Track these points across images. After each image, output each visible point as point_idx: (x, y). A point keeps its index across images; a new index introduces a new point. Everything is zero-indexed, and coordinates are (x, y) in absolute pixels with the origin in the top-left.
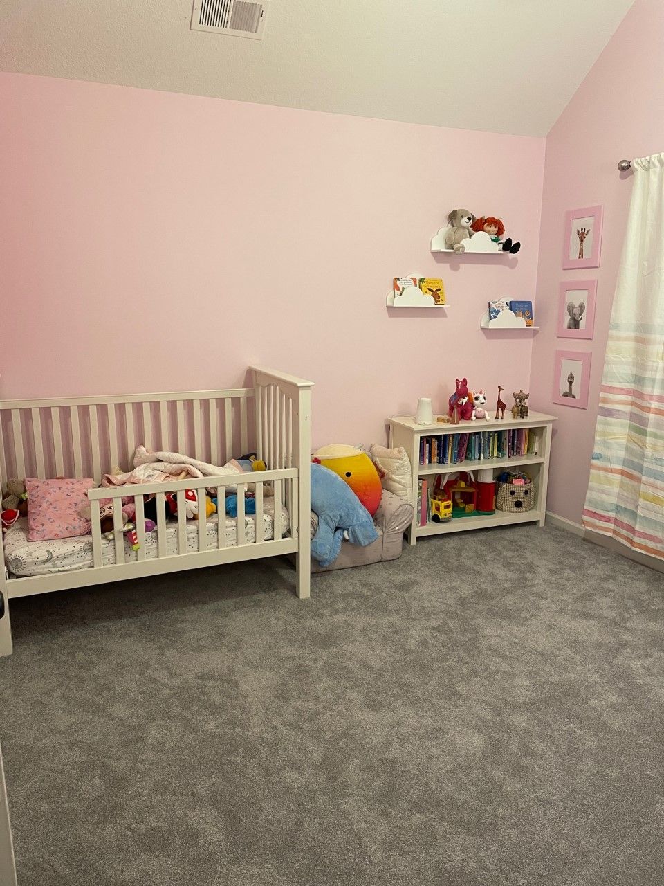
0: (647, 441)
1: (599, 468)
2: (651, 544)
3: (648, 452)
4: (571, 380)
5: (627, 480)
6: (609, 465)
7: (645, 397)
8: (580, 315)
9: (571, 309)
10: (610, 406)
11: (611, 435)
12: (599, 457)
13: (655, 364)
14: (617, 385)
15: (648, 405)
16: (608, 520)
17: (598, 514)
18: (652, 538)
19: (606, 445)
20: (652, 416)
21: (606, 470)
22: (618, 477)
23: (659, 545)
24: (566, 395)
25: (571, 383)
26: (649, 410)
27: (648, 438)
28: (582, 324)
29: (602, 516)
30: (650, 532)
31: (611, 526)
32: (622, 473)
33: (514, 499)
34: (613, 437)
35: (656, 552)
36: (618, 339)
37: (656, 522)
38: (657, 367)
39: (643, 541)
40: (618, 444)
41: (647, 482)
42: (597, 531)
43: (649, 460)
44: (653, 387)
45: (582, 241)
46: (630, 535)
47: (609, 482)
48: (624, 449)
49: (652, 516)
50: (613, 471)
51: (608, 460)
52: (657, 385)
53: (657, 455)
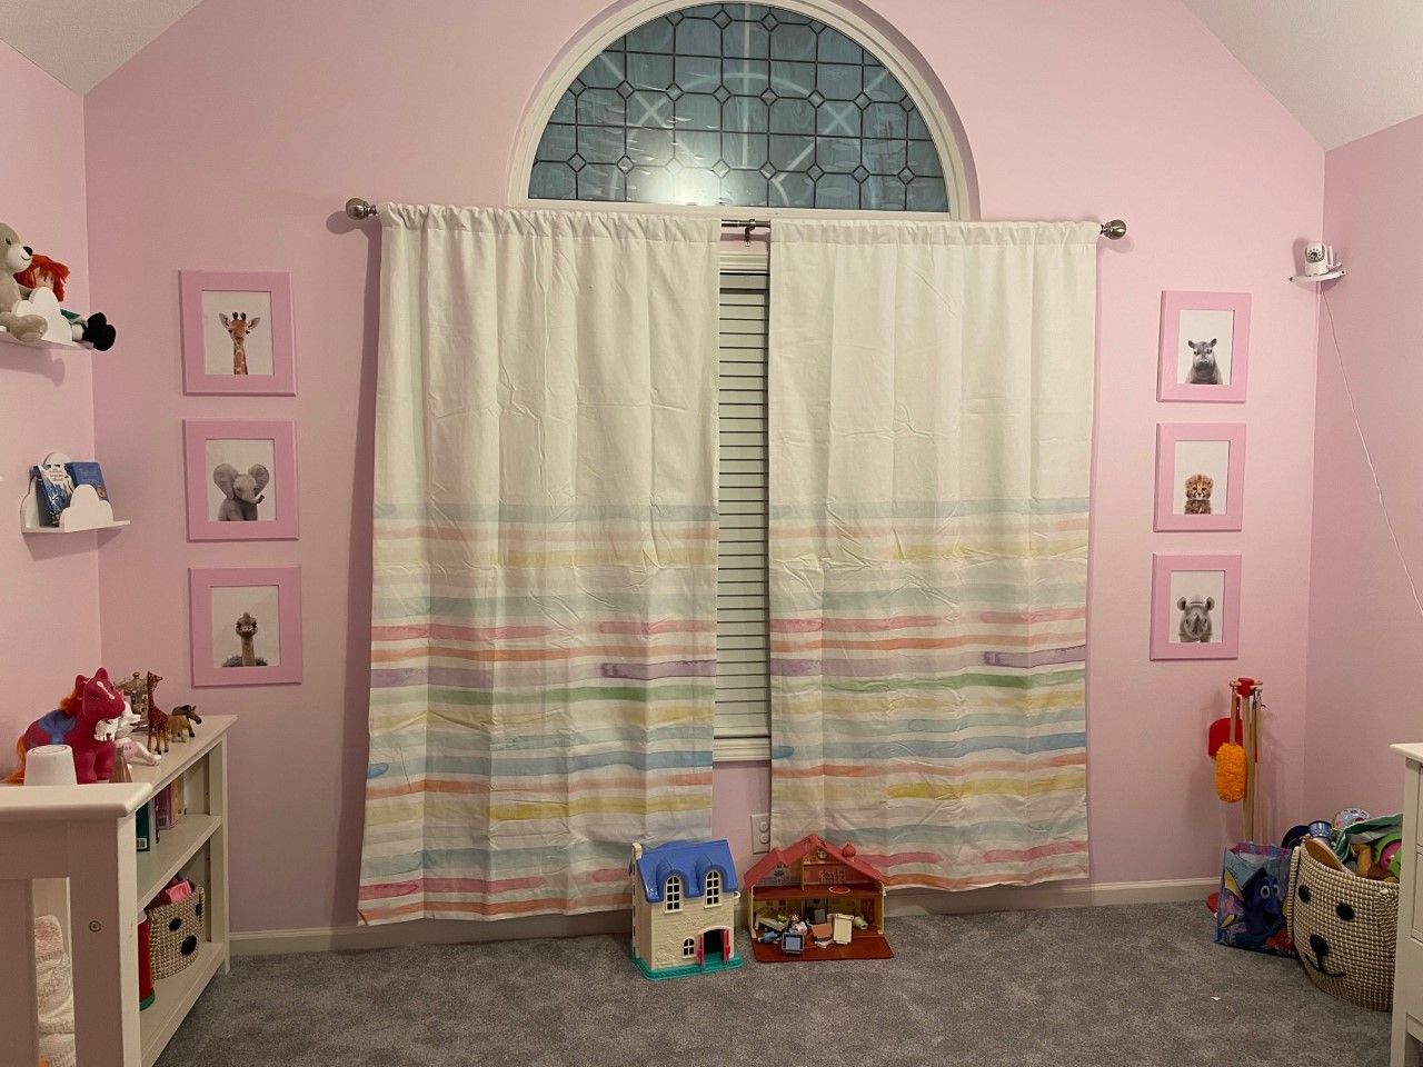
0: (494, 712)
1: (383, 793)
2: (524, 895)
3: (498, 732)
4: (247, 629)
5: (441, 797)
6: (403, 780)
7: (480, 635)
8: (257, 491)
9: (225, 478)
10: (394, 665)
11: (404, 720)
12: (383, 770)
13: (491, 573)
14: (404, 622)
15: (487, 647)
16: (412, 888)
17: (392, 885)
18: (525, 883)
19: (394, 741)
20: (498, 665)
21: (399, 791)
22: (420, 796)
23: (538, 891)
24: (235, 663)
25: (247, 637)
26: (491, 656)
27: (494, 707)
28: (265, 511)
29: (400, 886)
30: (521, 873)
31: (418, 897)
32: (427, 786)
33: (179, 937)
34: (409, 722)
35: (535, 904)
36: (396, 535)
37: (529, 852)
38: (495, 579)
39: (507, 896)
40: (415, 734)
41: (501, 786)
42: (394, 920)
43: (501, 745)
44: (493, 614)
45: (239, 339)
46: (474, 897)
47: (407, 811)
48: (424, 741)
49: (518, 844)
50: (411, 789)
51: (401, 769)
52: (500, 609)
53: (515, 732)
